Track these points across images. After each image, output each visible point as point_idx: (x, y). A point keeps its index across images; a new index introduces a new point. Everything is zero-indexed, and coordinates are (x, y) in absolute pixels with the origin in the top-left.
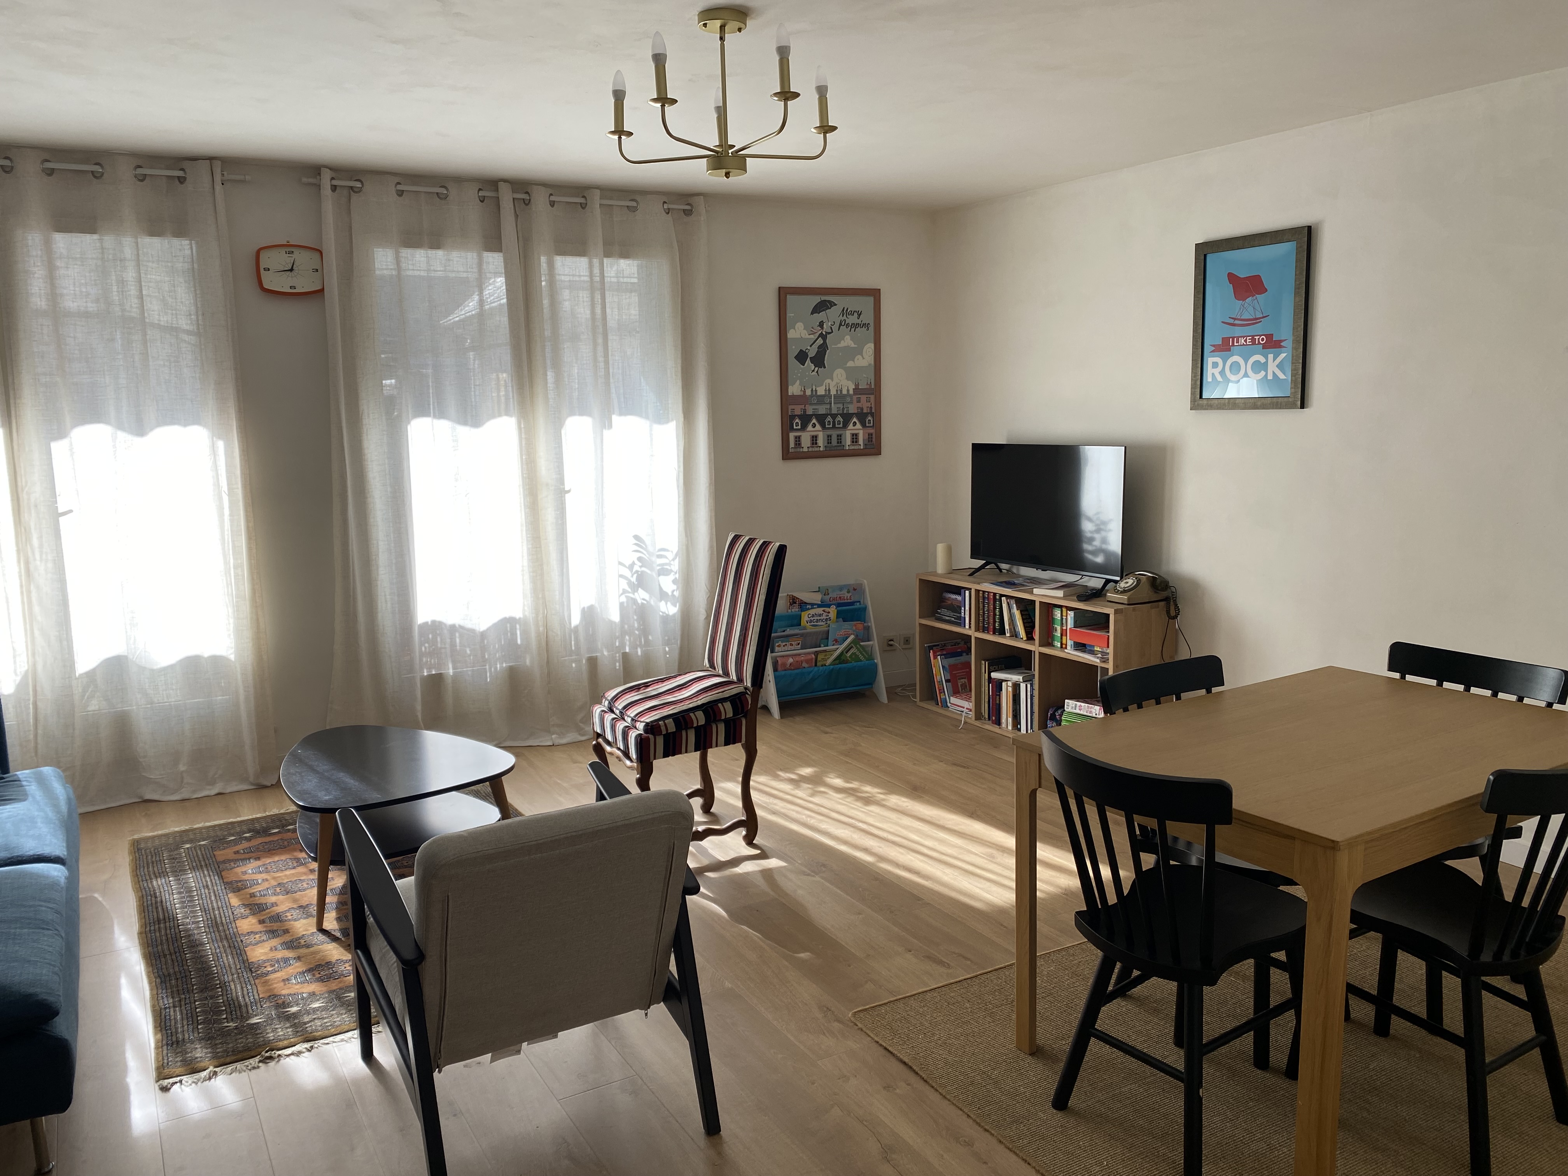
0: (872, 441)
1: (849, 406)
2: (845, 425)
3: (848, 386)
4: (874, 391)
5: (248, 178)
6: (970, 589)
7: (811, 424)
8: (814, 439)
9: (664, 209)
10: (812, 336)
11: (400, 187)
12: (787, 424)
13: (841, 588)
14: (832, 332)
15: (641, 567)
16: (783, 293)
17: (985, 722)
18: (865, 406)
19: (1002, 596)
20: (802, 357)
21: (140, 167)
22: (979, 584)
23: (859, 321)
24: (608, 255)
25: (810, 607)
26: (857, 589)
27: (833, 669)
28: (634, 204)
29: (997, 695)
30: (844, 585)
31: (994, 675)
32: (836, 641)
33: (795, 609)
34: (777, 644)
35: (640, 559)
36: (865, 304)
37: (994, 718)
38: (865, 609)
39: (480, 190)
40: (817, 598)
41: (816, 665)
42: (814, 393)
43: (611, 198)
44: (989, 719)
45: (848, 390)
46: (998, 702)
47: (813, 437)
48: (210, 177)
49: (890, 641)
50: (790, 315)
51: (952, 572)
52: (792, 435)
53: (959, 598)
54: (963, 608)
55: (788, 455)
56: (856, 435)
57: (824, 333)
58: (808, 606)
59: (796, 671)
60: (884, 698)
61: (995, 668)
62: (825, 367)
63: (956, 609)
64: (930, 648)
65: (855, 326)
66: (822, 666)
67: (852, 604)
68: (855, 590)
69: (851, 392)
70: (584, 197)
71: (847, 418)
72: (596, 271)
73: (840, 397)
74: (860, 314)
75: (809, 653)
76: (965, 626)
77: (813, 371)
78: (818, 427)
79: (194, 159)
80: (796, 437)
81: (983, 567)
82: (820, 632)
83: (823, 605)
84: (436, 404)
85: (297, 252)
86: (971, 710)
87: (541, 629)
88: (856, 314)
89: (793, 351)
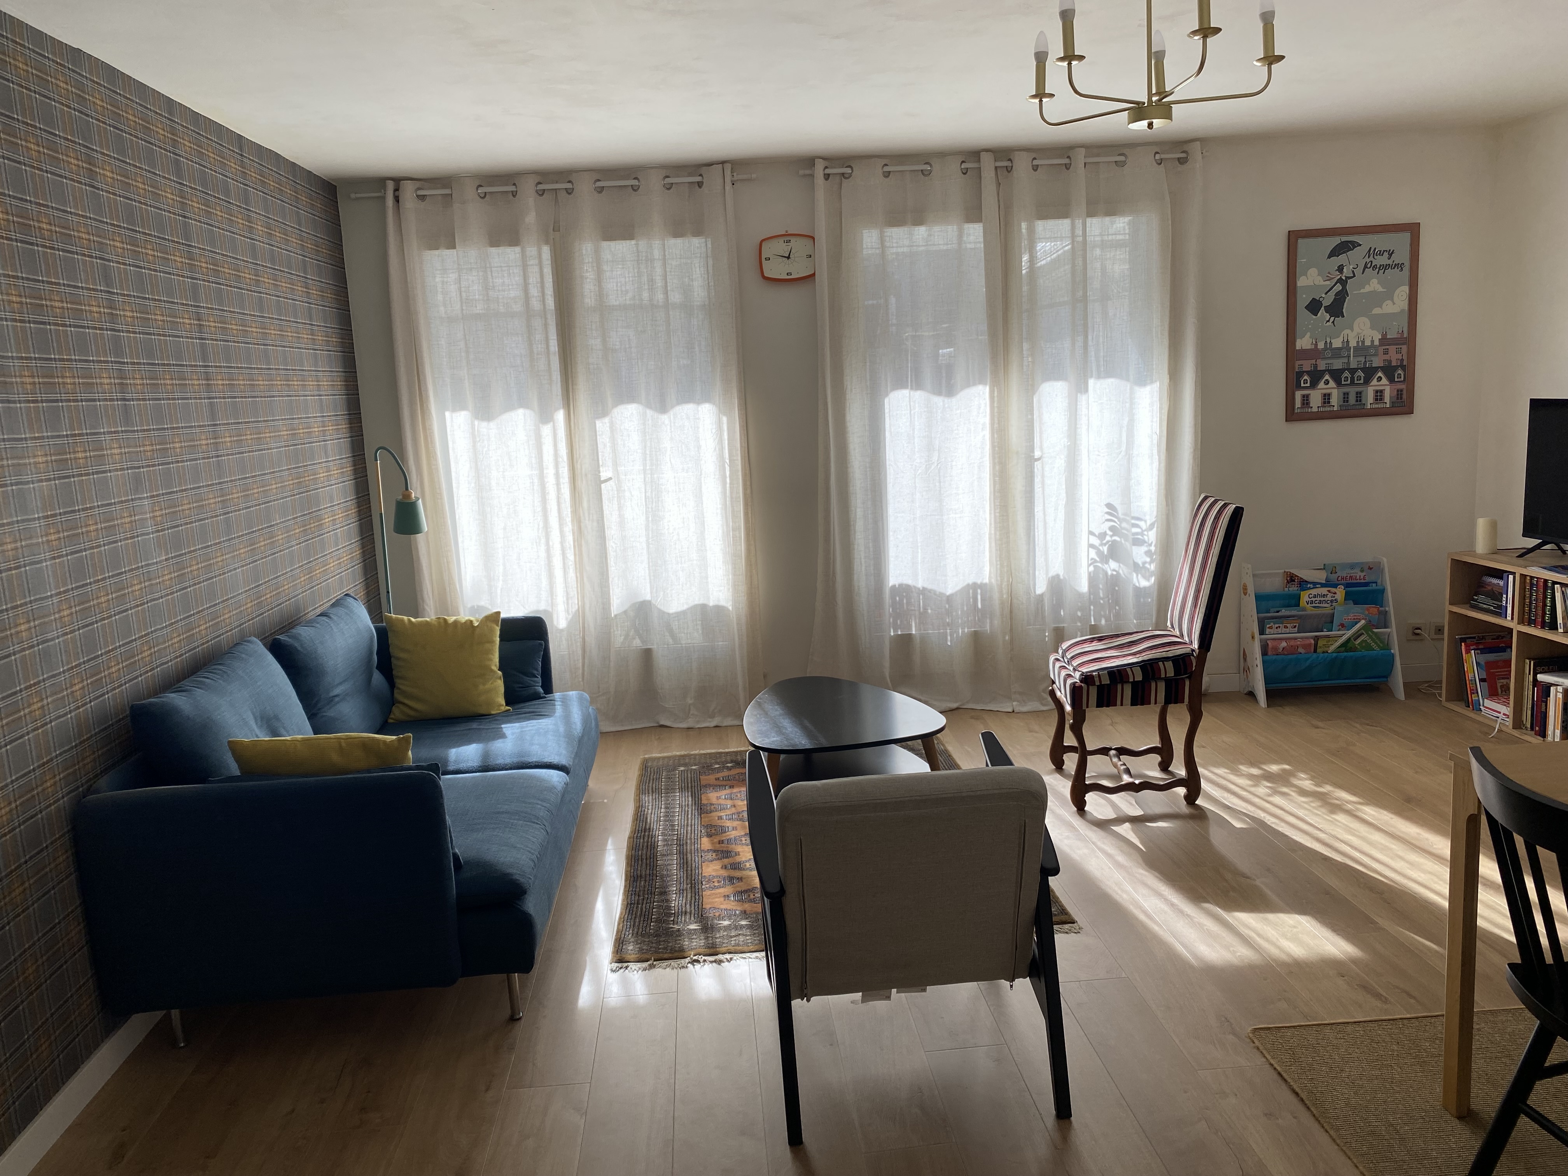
0: (1401, 398)
1: (1373, 358)
2: (1367, 381)
3: (1373, 336)
4: (1408, 340)
5: (754, 176)
6: (1514, 574)
7: (1323, 380)
8: (1326, 398)
9: (1156, 160)
10: (1328, 283)
11: (886, 169)
12: (1293, 380)
13: (1352, 566)
14: (1354, 276)
15: (1111, 536)
16: (1294, 238)
17: (1524, 731)
18: (1394, 357)
19: (1554, 583)
20: (1314, 307)
21: (667, 177)
22: (1525, 567)
23: (1390, 262)
24: (1091, 214)
25: (1311, 586)
26: (1373, 568)
27: (1336, 658)
28: (1122, 158)
29: (1543, 701)
30: (1357, 563)
31: (1541, 677)
32: (1342, 625)
33: (1294, 589)
34: (1268, 626)
35: (1112, 528)
36: (1400, 243)
37: (1537, 728)
38: (1383, 591)
39: (963, 162)
40: (1321, 577)
41: (1315, 651)
42: (1328, 346)
43: (1098, 155)
44: (1532, 729)
45: (1372, 341)
46: (1543, 709)
47: (1325, 395)
48: (723, 180)
49: (1416, 629)
50: (1301, 261)
51: (1496, 552)
52: (1298, 395)
53: (1501, 583)
54: (1505, 596)
55: (1291, 415)
56: (1381, 391)
57: (1344, 278)
58: (1309, 586)
59: (1290, 657)
60: (1401, 694)
61: (1543, 669)
62: (1343, 316)
63: (1497, 595)
64: (1463, 640)
65: (1385, 267)
66: (1324, 652)
67: (1366, 584)
68: (1370, 569)
69: (1377, 343)
70: (1069, 157)
71: (1369, 373)
72: (1079, 232)
73: (1361, 349)
74: (1392, 253)
75: (1307, 638)
76: (1506, 617)
77: (1328, 321)
78: (1332, 384)
79: (710, 164)
80: (1304, 396)
81: (1538, 547)
82: (1324, 614)
83: (1328, 584)
84: (913, 377)
85: (793, 240)
86: (1508, 716)
87: (1005, 596)
88: (1386, 254)
89: (1303, 300)
